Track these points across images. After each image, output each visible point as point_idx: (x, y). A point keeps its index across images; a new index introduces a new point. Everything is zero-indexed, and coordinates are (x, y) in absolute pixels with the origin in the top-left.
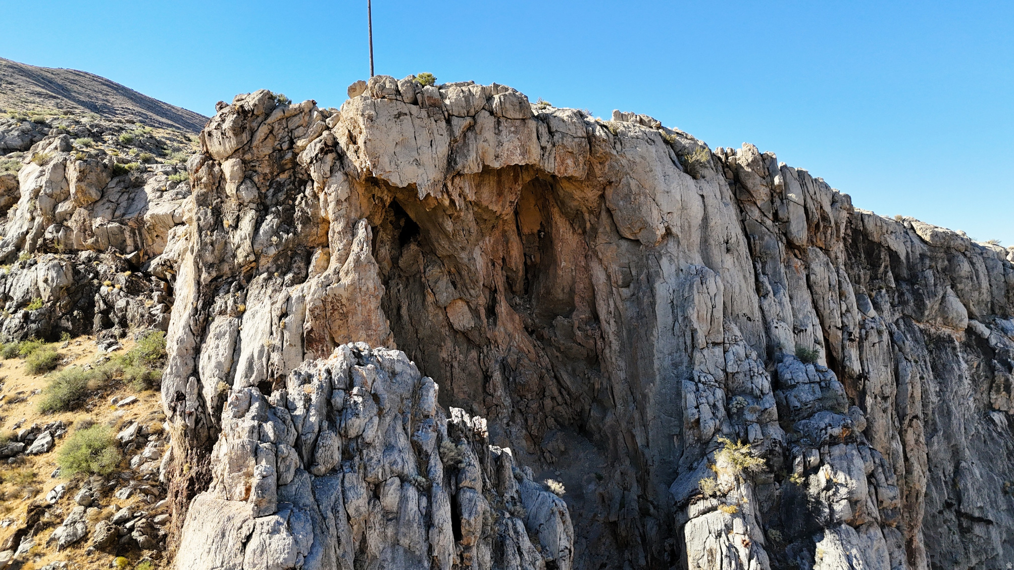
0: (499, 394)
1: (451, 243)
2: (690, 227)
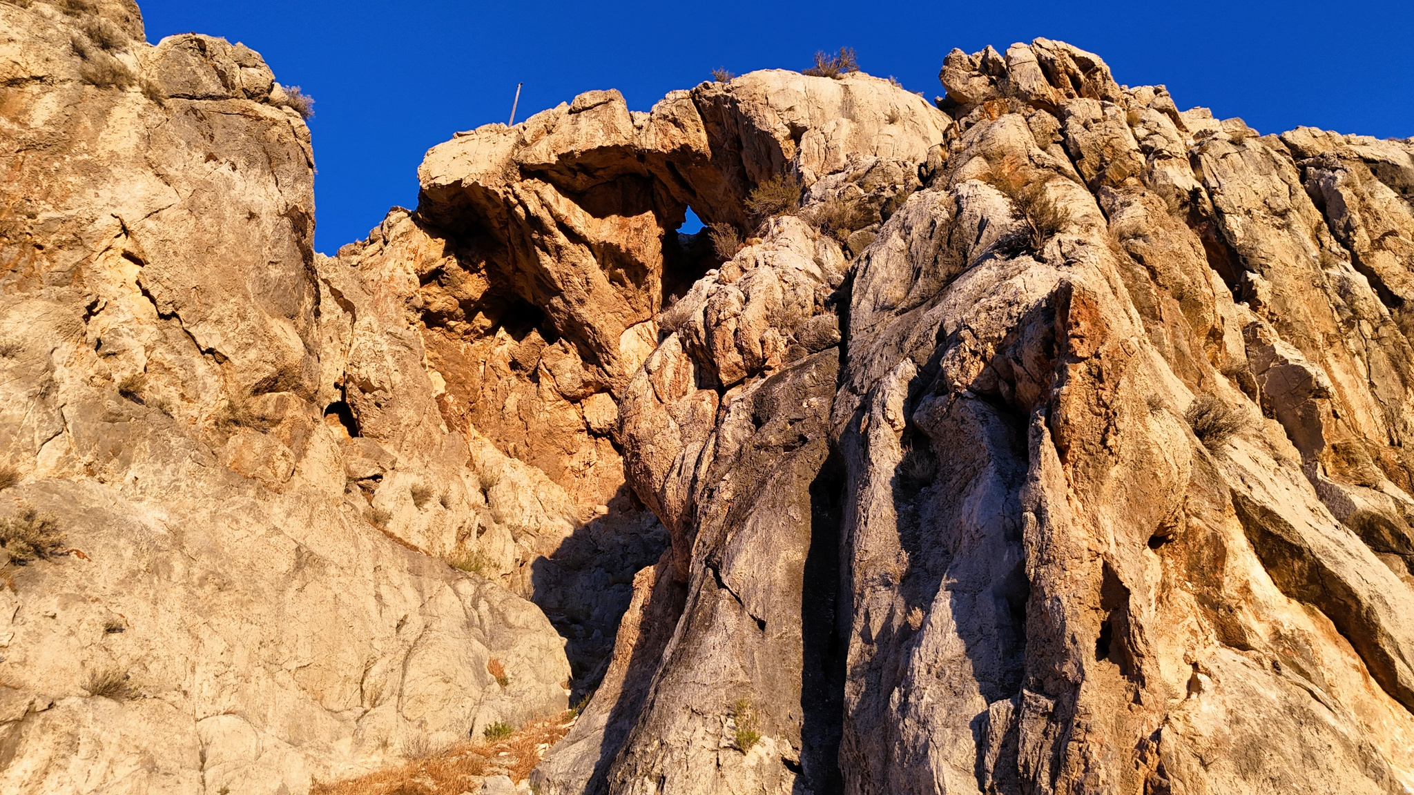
1: (563, 298)
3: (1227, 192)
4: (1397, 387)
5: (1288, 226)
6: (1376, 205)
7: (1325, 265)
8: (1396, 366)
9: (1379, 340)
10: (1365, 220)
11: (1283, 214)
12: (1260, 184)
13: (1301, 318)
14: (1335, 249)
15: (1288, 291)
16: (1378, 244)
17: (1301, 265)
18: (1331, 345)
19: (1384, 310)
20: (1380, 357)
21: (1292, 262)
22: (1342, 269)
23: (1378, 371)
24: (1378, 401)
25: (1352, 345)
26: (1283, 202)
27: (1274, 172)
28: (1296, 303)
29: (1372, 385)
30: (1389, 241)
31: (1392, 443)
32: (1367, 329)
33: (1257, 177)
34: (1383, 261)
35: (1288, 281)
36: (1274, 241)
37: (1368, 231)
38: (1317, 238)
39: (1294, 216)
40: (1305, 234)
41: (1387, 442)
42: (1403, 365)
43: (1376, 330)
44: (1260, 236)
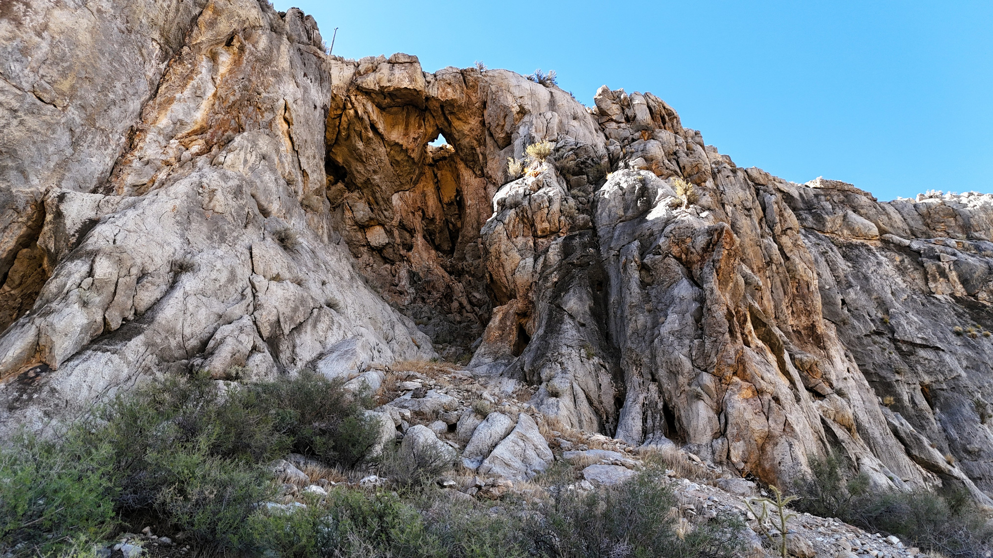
0: (403, 283)
1: (365, 167)
2: (539, 105)
3: (727, 194)
4: (782, 294)
5: (750, 216)
6: (786, 215)
7: (762, 236)
8: (783, 286)
9: (778, 273)
10: (780, 220)
11: (749, 210)
12: (741, 193)
13: (750, 258)
14: (767, 230)
15: (746, 245)
16: (784, 232)
17: (753, 234)
18: (759, 272)
19: (782, 261)
20: (777, 280)
21: (749, 233)
22: (769, 241)
23: (776, 286)
24: (773, 298)
25: (767, 273)
26: (749, 204)
27: (748, 190)
28: (749, 251)
29: (772, 292)
30: (789, 231)
31: (776, 317)
32: (774, 267)
33: (740, 190)
34: (785, 240)
35: (747, 240)
36: (744, 221)
37: (781, 226)
38: (760, 223)
39: (753, 212)
40: (756, 221)
41: (774, 316)
42: (785, 286)
43: (777, 269)
44: (738, 217)
